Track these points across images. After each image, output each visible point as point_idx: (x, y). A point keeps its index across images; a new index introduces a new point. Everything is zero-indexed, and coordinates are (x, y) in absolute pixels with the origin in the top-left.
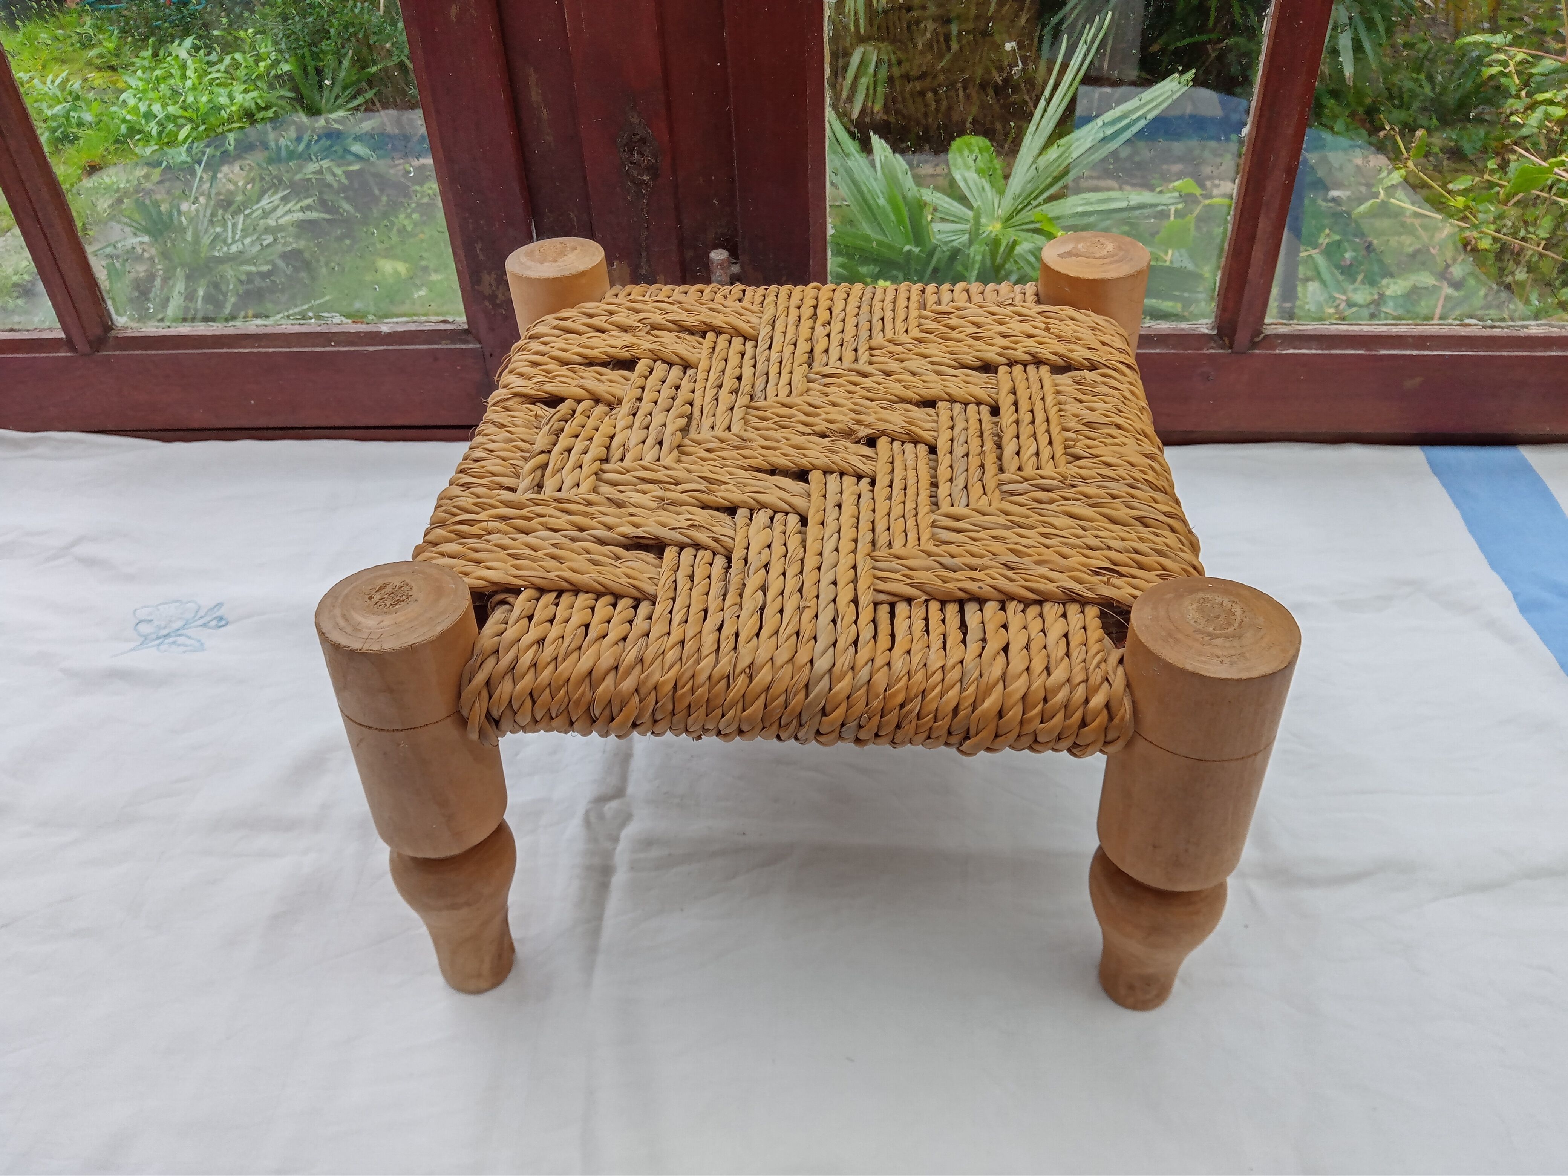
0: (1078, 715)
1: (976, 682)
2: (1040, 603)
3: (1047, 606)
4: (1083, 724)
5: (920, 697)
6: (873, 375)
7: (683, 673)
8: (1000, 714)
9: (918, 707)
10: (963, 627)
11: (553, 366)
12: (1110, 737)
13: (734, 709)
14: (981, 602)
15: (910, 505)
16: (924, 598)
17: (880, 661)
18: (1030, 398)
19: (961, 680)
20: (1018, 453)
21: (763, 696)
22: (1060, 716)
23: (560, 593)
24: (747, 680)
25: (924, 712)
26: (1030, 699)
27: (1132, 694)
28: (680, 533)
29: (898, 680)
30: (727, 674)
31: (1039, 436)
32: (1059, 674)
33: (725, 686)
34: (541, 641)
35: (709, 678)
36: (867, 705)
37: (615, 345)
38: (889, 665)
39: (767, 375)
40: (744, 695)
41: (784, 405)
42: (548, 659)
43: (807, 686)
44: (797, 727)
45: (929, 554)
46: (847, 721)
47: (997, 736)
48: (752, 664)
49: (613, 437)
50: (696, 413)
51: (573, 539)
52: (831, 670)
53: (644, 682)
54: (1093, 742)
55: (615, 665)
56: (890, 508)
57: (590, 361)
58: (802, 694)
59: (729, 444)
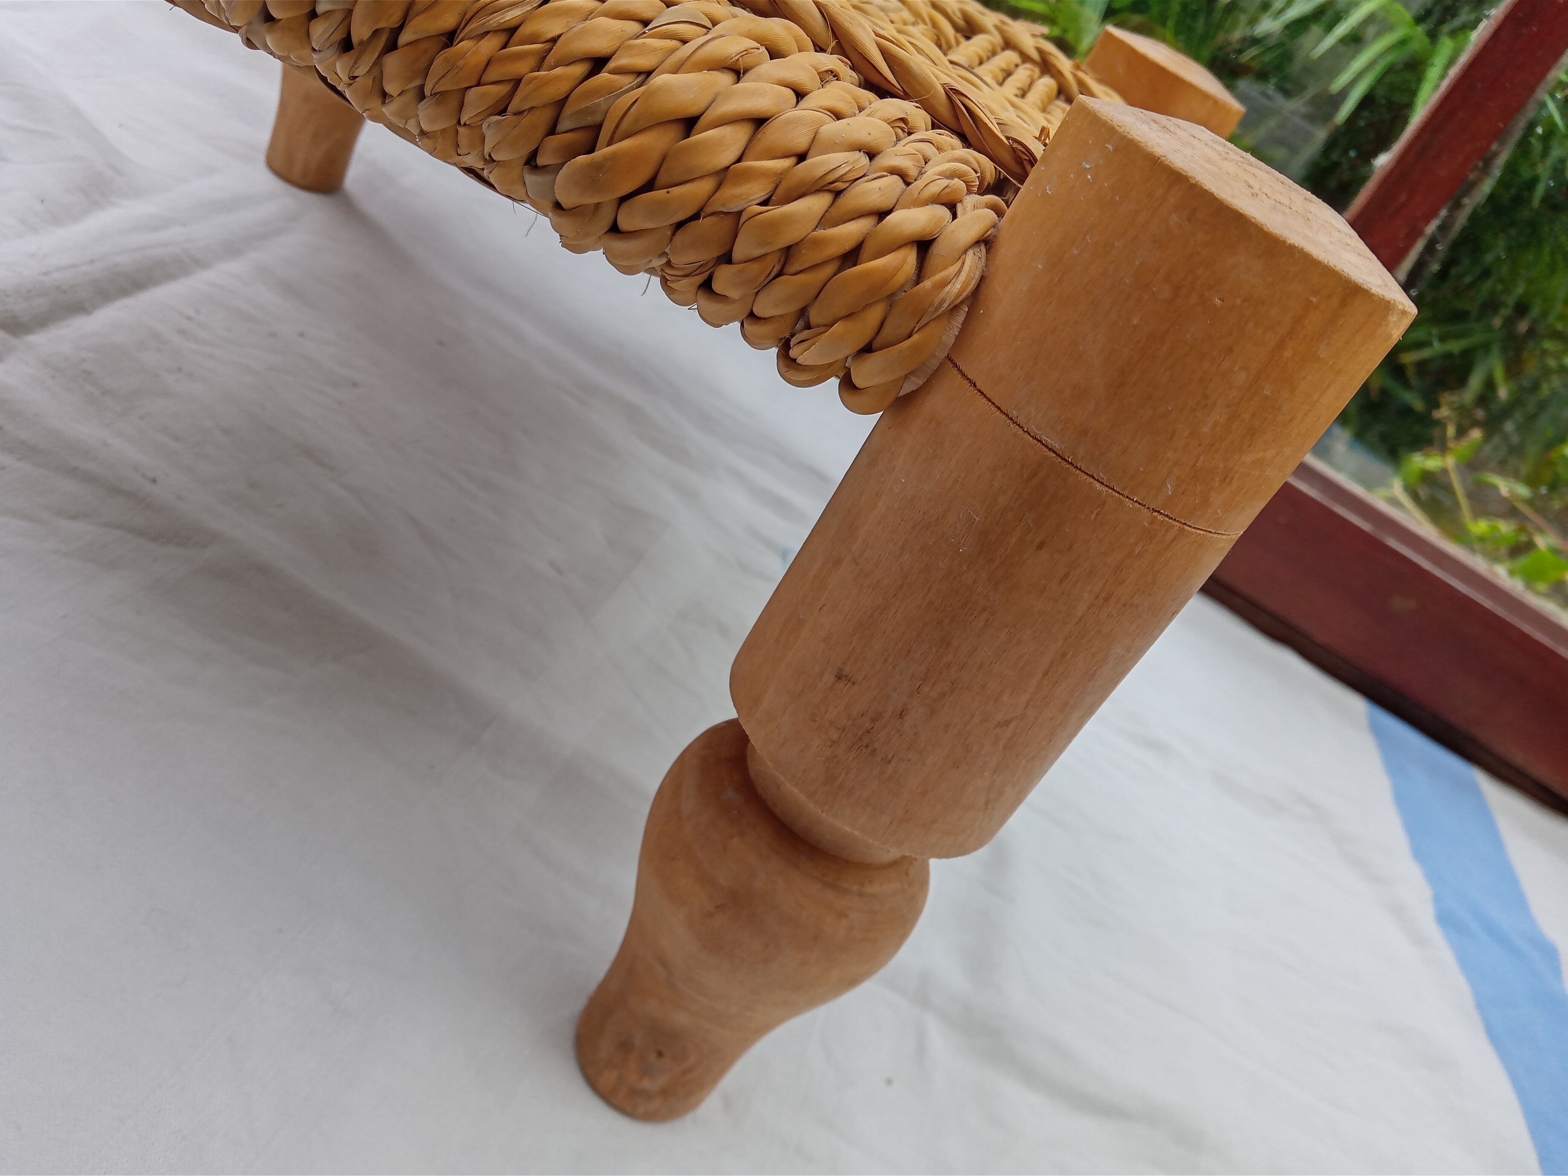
4: (854, 256)
8: (690, 124)
22: (815, 204)
25: (528, 30)
47: (651, 186)
54: (845, 317)
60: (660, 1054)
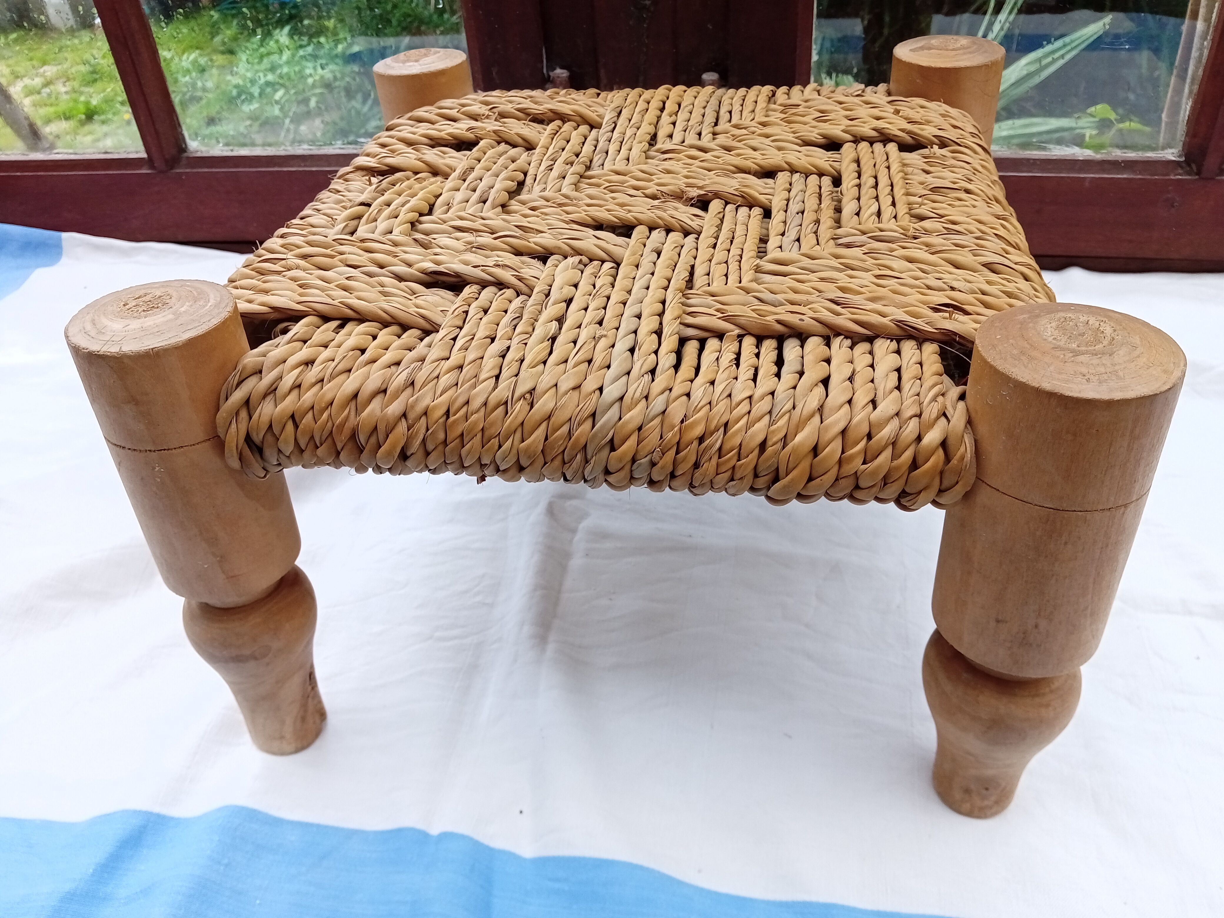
0: (908, 455)
1: (787, 415)
2: (870, 340)
3: (878, 344)
4: (914, 465)
5: (722, 429)
6: (713, 150)
7: (456, 398)
8: (815, 451)
9: (719, 442)
10: (780, 362)
11: (401, 146)
12: (946, 483)
13: (511, 440)
14: (802, 337)
15: (735, 251)
16: (737, 331)
17: (678, 388)
18: (875, 165)
19: (770, 412)
20: (858, 214)
21: (544, 425)
22: (887, 454)
23: (344, 321)
24: (528, 407)
25: (726, 447)
26: (852, 435)
27: (974, 432)
28: (483, 271)
29: (697, 410)
30: (504, 400)
31: (881, 198)
32: (886, 407)
33: (503, 413)
34: (309, 363)
35: (485, 404)
36: (661, 437)
37: (461, 128)
38: (688, 395)
39: (607, 153)
40: (522, 423)
41: (618, 173)
42: (314, 380)
43: (594, 415)
44: (583, 463)
45: (747, 291)
46: (638, 457)
47: (810, 479)
48: (534, 389)
49: (438, 197)
50: (529, 180)
51: (370, 275)
52: (621, 398)
53: (412, 407)
54: (925, 489)
55: (383, 387)
56: (713, 255)
57: (435, 143)
58: (589, 423)
59: (553, 203)
60: (987, 789)
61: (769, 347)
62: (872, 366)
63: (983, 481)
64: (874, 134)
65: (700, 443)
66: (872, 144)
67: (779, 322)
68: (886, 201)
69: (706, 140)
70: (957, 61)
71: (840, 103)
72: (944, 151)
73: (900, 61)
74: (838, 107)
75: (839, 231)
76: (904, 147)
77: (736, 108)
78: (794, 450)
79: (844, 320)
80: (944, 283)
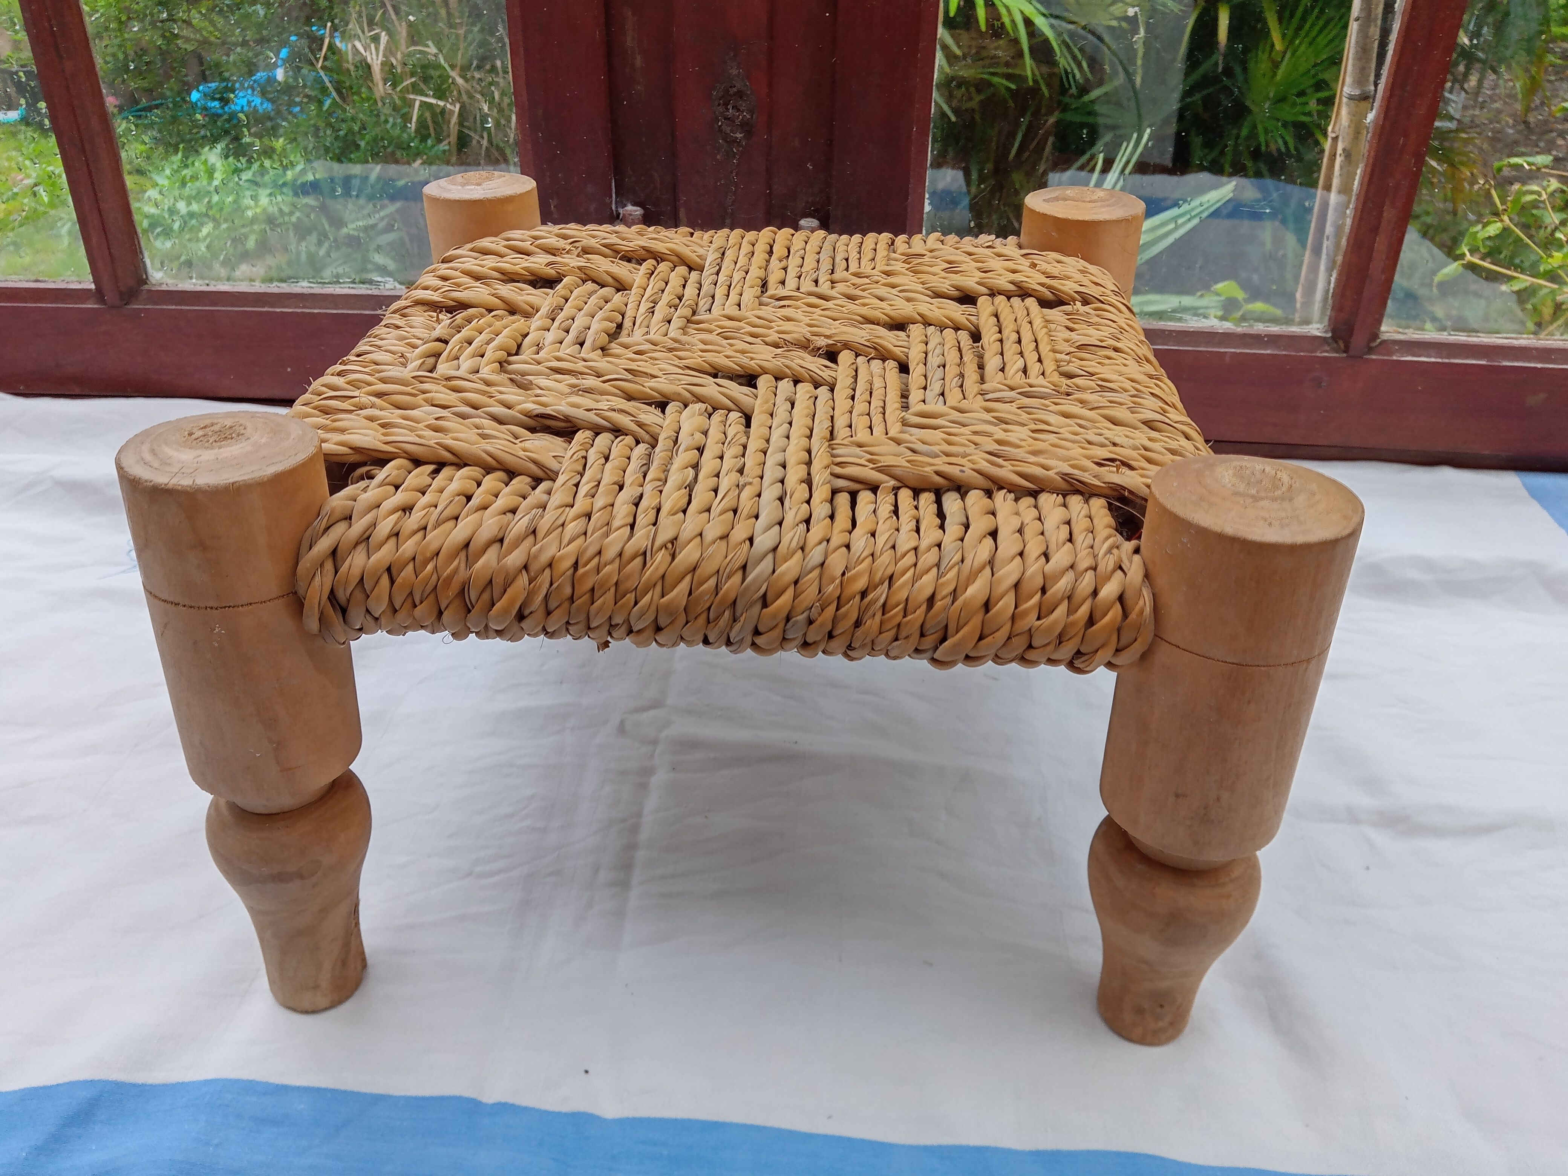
0: (1084, 610)
1: (957, 568)
2: (1034, 494)
3: (1043, 498)
4: (1091, 621)
5: (886, 583)
6: (835, 298)
7: (586, 549)
8: (987, 606)
9: (884, 596)
10: (941, 515)
11: (467, 280)
12: (1124, 641)
13: (649, 596)
14: (961, 489)
15: (876, 403)
16: (893, 483)
17: (837, 539)
18: (1015, 320)
19: (938, 565)
20: (1002, 370)
21: (688, 579)
22: (1062, 608)
23: (440, 465)
24: (669, 559)
25: (892, 601)
26: (1025, 587)
27: (1152, 585)
28: (596, 414)
29: (859, 561)
30: (643, 550)
31: (1026, 354)
32: (1061, 558)
33: (640, 566)
34: (407, 509)
35: (620, 555)
36: (820, 592)
37: (539, 262)
38: (848, 547)
39: (713, 297)
40: (663, 576)
41: (730, 319)
42: (415, 527)
43: (744, 567)
44: (731, 621)
45: (898, 442)
46: (793, 614)
47: (981, 638)
48: (676, 539)
49: (526, 335)
50: (627, 323)
51: (463, 416)
52: (775, 549)
53: (536, 557)
54: (1103, 646)
55: (500, 536)
56: (852, 407)
57: (509, 278)
58: (738, 576)
59: (663, 347)
60: (1162, 1006)
61: (926, 499)
62: (1040, 519)
63: (1162, 639)
64: (1012, 287)
65: (862, 598)
66: (1009, 298)
67: (937, 473)
68: (1031, 357)
69: (824, 288)
70: (1095, 214)
71: (970, 254)
72: (1087, 308)
73: (1032, 211)
74: (967, 259)
75: (984, 386)
76: (1045, 304)
77: (853, 256)
78: (965, 604)
79: (1006, 472)
80: (1106, 438)
